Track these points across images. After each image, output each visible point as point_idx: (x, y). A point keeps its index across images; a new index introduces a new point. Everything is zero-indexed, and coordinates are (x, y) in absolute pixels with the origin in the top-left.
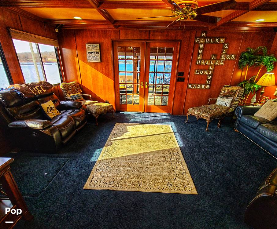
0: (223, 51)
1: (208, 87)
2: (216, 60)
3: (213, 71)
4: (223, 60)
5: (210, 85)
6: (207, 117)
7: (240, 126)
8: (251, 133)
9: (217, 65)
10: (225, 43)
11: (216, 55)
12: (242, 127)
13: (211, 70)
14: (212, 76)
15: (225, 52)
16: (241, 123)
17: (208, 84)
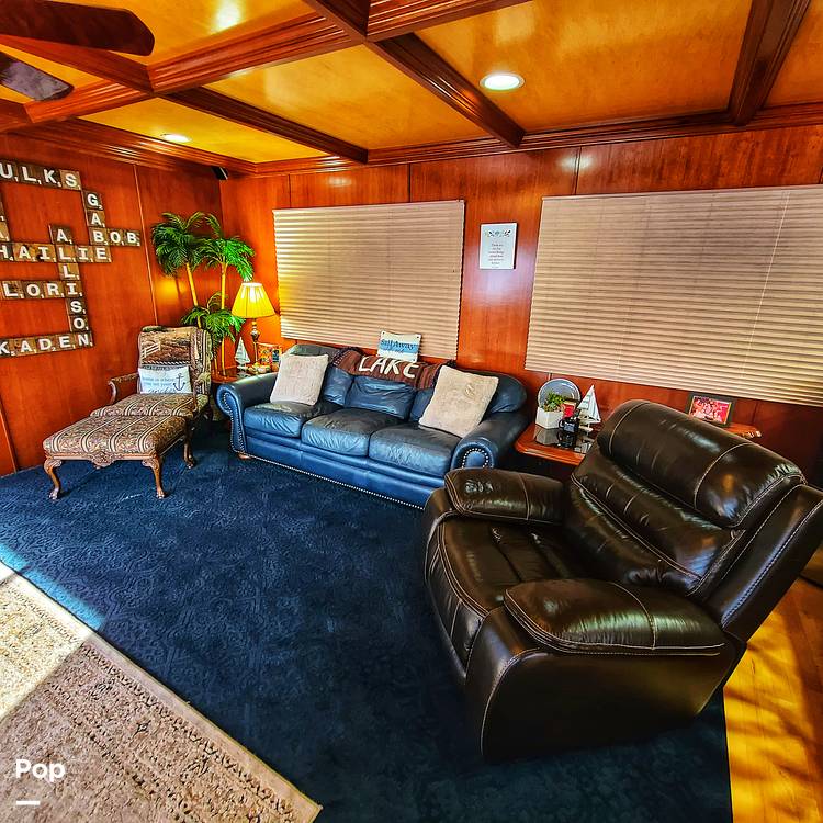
0: (90, 215)
1: (84, 340)
2: (77, 244)
3: (83, 284)
4: (100, 245)
5: (92, 332)
6: (140, 449)
7: (253, 441)
8: (292, 452)
9: (88, 263)
10: (86, 189)
11: (69, 230)
12: (260, 443)
13: (73, 281)
14: (85, 300)
15: (96, 219)
16: (248, 432)
17: (82, 332)
